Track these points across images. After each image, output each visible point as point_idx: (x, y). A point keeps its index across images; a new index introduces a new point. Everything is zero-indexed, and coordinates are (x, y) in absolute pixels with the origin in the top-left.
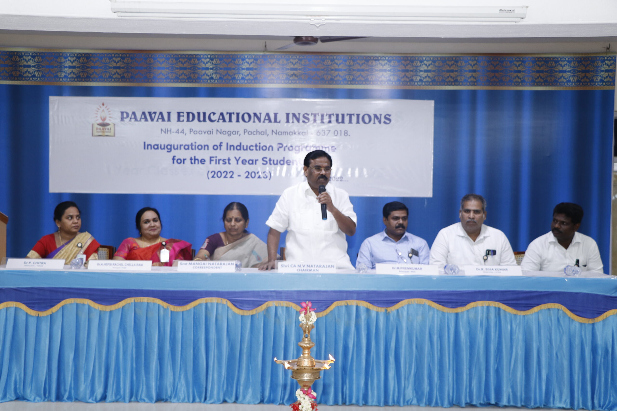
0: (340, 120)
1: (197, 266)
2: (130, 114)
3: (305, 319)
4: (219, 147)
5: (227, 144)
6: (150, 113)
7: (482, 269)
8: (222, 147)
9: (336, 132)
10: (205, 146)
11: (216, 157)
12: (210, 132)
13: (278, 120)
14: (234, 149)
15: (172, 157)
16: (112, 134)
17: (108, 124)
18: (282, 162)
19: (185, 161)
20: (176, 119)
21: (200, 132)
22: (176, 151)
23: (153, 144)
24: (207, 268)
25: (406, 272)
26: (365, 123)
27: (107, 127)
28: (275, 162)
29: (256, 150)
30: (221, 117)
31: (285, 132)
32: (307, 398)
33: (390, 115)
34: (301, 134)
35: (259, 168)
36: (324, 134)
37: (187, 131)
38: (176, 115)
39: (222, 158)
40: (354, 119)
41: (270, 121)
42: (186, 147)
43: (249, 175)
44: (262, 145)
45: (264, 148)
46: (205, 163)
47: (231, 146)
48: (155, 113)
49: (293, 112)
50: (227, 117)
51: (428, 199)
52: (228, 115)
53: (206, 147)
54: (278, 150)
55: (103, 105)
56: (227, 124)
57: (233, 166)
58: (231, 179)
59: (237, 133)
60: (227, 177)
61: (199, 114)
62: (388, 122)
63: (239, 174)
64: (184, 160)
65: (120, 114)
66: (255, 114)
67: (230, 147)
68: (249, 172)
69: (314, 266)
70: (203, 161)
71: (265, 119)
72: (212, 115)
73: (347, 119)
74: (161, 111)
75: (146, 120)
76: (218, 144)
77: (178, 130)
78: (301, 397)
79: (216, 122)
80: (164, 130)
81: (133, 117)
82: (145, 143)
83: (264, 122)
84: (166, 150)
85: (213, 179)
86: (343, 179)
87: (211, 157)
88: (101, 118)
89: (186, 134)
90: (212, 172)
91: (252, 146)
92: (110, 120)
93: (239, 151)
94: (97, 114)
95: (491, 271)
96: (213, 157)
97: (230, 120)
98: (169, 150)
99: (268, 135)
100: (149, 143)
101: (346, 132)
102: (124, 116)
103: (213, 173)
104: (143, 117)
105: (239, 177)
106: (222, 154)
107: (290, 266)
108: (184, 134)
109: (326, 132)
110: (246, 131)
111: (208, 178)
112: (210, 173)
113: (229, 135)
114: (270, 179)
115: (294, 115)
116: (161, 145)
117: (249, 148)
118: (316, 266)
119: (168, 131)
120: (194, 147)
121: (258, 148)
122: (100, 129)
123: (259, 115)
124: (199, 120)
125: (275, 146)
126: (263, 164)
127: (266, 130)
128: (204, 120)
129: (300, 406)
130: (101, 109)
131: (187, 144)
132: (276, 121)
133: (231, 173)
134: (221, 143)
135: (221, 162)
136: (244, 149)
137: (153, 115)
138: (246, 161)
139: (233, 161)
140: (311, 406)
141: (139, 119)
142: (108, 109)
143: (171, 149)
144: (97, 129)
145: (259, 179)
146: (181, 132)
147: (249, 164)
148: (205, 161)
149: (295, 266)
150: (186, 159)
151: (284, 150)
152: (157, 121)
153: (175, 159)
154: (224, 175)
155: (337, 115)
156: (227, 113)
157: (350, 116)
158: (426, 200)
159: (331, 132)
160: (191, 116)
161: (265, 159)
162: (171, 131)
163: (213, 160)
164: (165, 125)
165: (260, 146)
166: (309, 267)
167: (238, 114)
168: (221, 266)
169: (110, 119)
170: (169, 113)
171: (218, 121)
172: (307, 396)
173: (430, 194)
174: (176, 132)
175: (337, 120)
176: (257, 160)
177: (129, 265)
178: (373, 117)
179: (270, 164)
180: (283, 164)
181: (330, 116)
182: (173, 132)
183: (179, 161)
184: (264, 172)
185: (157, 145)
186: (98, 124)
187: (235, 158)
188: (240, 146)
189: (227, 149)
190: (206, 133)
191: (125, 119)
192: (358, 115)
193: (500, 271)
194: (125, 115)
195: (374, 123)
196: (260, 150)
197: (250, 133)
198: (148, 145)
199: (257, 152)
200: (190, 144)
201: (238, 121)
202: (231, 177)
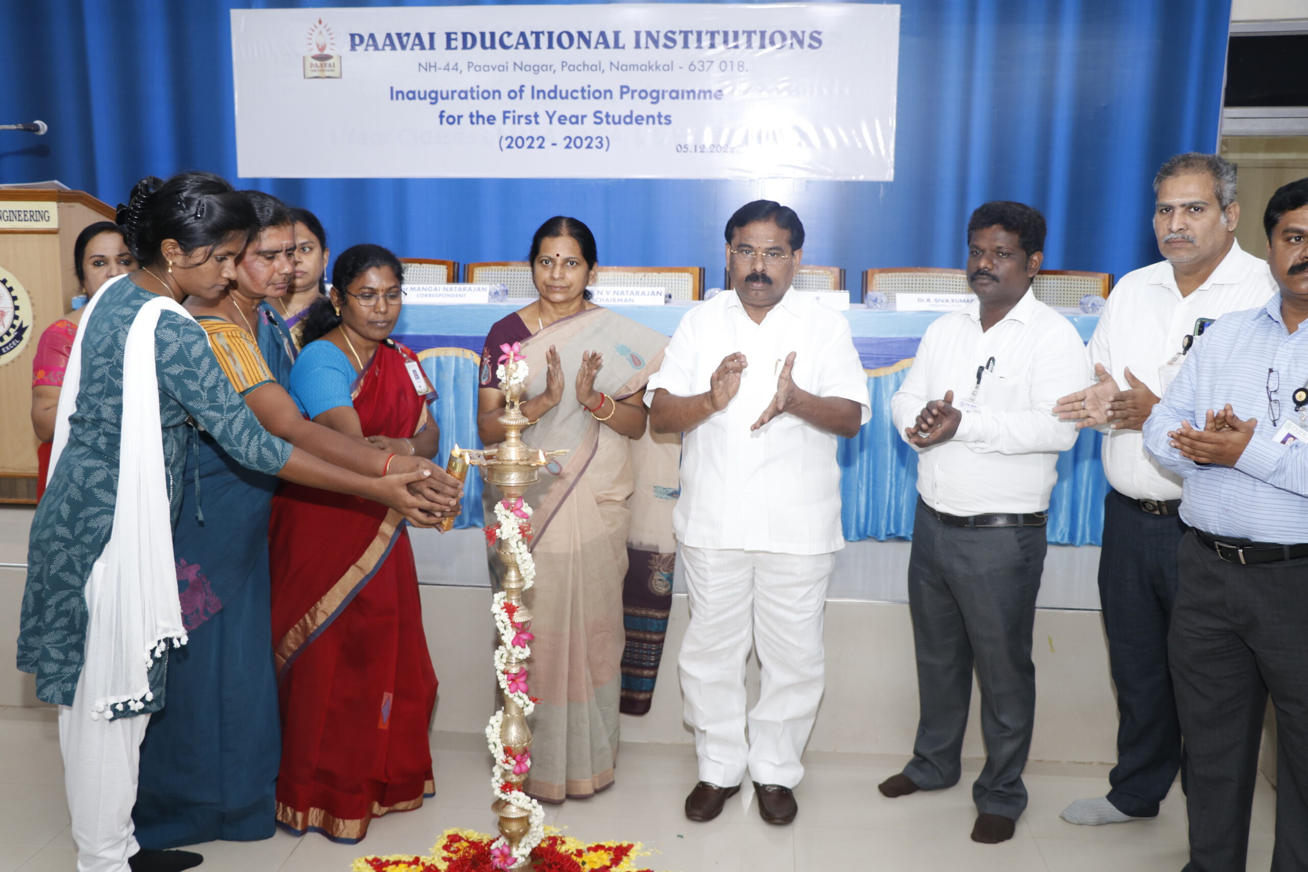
0: (731, 42)
1: (424, 292)
2: (366, 37)
4: (519, 94)
5: (533, 87)
6: (399, 35)
7: (928, 300)
8: (523, 94)
9: (723, 64)
10: (494, 92)
11: (514, 112)
12: (503, 68)
13: (621, 45)
14: (544, 97)
15: (439, 114)
16: (336, 73)
17: (328, 57)
18: (628, 120)
19: (461, 119)
20: (445, 45)
21: (486, 68)
22: (446, 101)
23: (405, 91)
24: (441, 297)
26: (774, 46)
27: (328, 62)
28: (617, 120)
29: (584, 98)
30: (521, 41)
31: (634, 66)
33: (819, 33)
34: (661, 68)
36: (701, 68)
37: (463, 66)
38: (444, 37)
39: (525, 114)
40: (756, 40)
41: (607, 46)
42: (463, 95)
43: (572, 142)
44: (592, 90)
45: (597, 94)
46: (496, 122)
47: (539, 92)
48: (408, 35)
49: (648, 29)
50: (531, 40)
51: (887, 184)
52: (534, 35)
53: (496, 93)
54: (622, 98)
55: (320, 22)
56: (532, 51)
57: (543, 128)
58: (541, 150)
59: (548, 67)
60: (533, 148)
61: (483, 35)
62: (816, 44)
63: (554, 142)
64: (459, 117)
65: (349, 38)
66: (581, 34)
67: (537, 94)
68: (570, 138)
69: (625, 293)
70: (491, 120)
71: (598, 43)
72: (506, 36)
73: (742, 40)
74: (418, 31)
75: (394, 48)
76: (517, 89)
77: (448, 65)
78: (502, 515)
79: (512, 49)
80: (425, 66)
81: (371, 42)
82: (392, 88)
83: (596, 48)
84: (429, 100)
85: (510, 150)
87: (505, 112)
88: (318, 46)
89: (461, 72)
90: (507, 139)
91: (576, 91)
92: (332, 49)
93: (554, 100)
94: (310, 39)
95: (944, 303)
96: (509, 112)
97: (538, 46)
98: (433, 101)
99: (603, 71)
100: (399, 89)
101: (741, 64)
102: (355, 40)
103: (509, 140)
104: (388, 42)
105: (554, 147)
106: (525, 106)
108: (459, 71)
109: (707, 65)
110: (564, 64)
111: (502, 149)
112: (503, 139)
113: (536, 72)
114: (607, 150)
115: (649, 34)
116: (419, 92)
117: (570, 95)
118: (629, 293)
119: (430, 67)
120: (475, 95)
121: (586, 94)
122: (317, 65)
123: (587, 35)
124: (483, 46)
125: (616, 93)
126: (596, 123)
127: (600, 63)
128: (493, 46)
129: (498, 531)
130: (317, 31)
131: (465, 89)
132: (616, 46)
133: (541, 140)
134: (522, 86)
135: (523, 120)
136: (562, 98)
137: (405, 39)
138: (566, 119)
140: (519, 531)
141: (380, 47)
142: (328, 30)
143: (436, 98)
144: (312, 65)
145: (589, 150)
146: (453, 69)
147: (572, 123)
148: (494, 119)
150: (462, 116)
151: (632, 97)
152: (412, 49)
153: (443, 116)
154: (527, 143)
155: (726, 34)
156: (532, 33)
157: (749, 34)
158: (882, 186)
159: (714, 64)
160: (469, 38)
161: (598, 115)
162: (435, 67)
163: (509, 118)
164: (427, 56)
165: (589, 91)
166: (618, 294)
167: (550, 34)
168: (464, 292)
169: (333, 47)
170: (432, 35)
171: (516, 48)
172: (512, 513)
173: (889, 175)
174: (445, 69)
175: (726, 42)
176: (585, 116)
178: (788, 35)
179: (608, 123)
180: (631, 123)
181: (713, 34)
182: (440, 69)
183: (451, 120)
184: (597, 138)
185: (413, 92)
186: (315, 57)
187: (547, 112)
188: (555, 91)
189: (533, 97)
190: (496, 69)
191: (357, 47)
192: (763, 33)
193: (960, 303)
194: (357, 40)
195: (792, 48)
196: (589, 98)
197: (572, 68)
198: (397, 93)
199: (584, 101)
200: (469, 89)
201: (550, 46)
202: (540, 147)
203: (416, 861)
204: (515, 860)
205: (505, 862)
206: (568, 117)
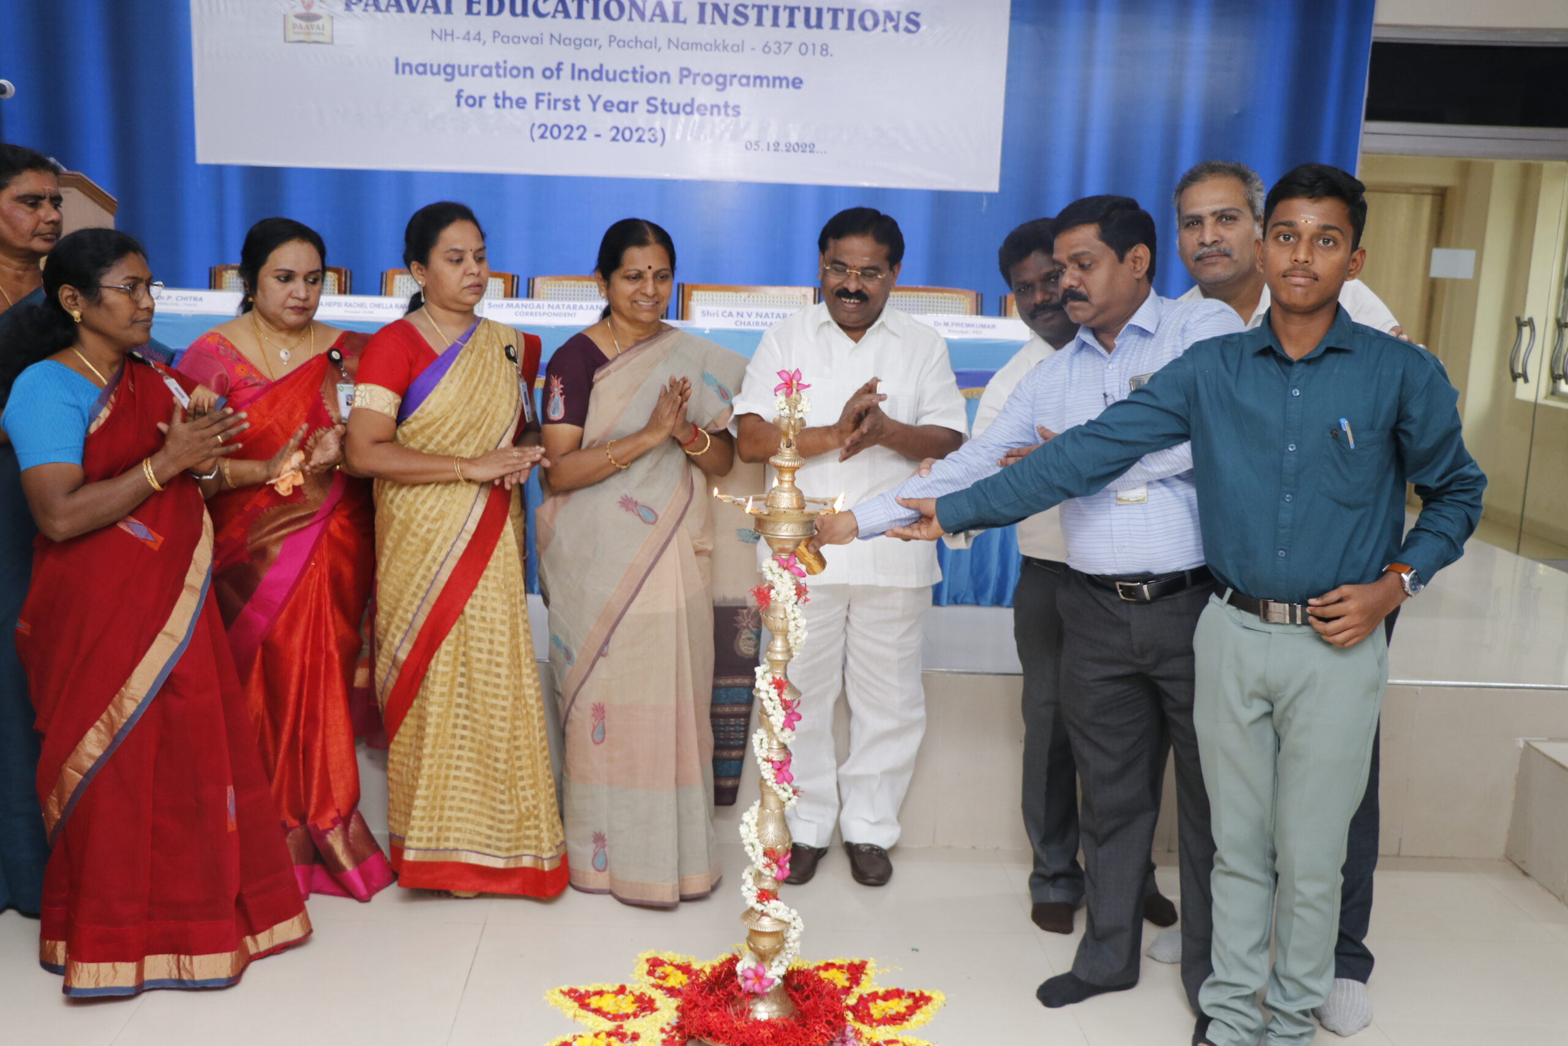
0: (813, 21)
1: (524, 310)
3: (787, 407)
4: (555, 73)
5: (573, 66)
8: (562, 73)
9: (803, 47)
10: (525, 69)
11: (549, 94)
12: (537, 40)
13: (681, 18)
14: (587, 78)
15: (455, 93)
16: (326, 38)
17: (316, 17)
18: (688, 109)
19: (484, 101)
20: (464, 9)
21: (516, 40)
22: (465, 78)
23: (414, 64)
24: (546, 316)
25: (962, 332)
26: (865, 28)
27: (316, 23)
28: (675, 109)
29: (635, 80)
30: (560, 8)
31: (697, 44)
32: (786, 574)
33: (917, 15)
34: (729, 48)
35: (640, 118)
36: (777, 51)
37: (487, 35)
39: (563, 97)
40: (843, 19)
41: (664, 19)
42: (486, 71)
43: (619, 134)
44: (646, 71)
45: (652, 77)
46: (526, 106)
47: (580, 71)
50: (572, 8)
51: (990, 195)
53: (528, 71)
54: (681, 82)
56: (573, 21)
57: (584, 115)
58: (581, 142)
59: (593, 42)
60: (572, 139)
62: (912, 28)
63: (598, 133)
64: (481, 98)
66: (633, 3)
67: (578, 73)
68: (618, 129)
69: (770, 315)
70: (521, 103)
71: (654, 15)
73: (827, 18)
75: (400, 9)
76: (554, 67)
77: (468, 33)
78: (773, 574)
79: (548, 18)
80: (439, 34)
81: (371, 2)
82: (397, 60)
84: (443, 76)
85: (543, 141)
86: (816, 149)
87: (538, 95)
88: (303, 2)
89: (484, 43)
90: (540, 127)
91: (626, 72)
92: (321, 7)
93: (599, 82)
96: (543, 94)
97: (580, 15)
98: (449, 77)
99: (660, 49)
100: (406, 61)
101: (825, 47)
103: (543, 128)
104: (393, 2)
105: (598, 138)
106: (564, 87)
107: (720, 314)
108: (482, 42)
109: (784, 47)
110: (612, 39)
111: (533, 139)
112: (535, 128)
113: (578, 47)
114: (662, 145)
115: (716, 7)
116: (431, 66)
117: (618, 77)
118: (775, 316)
119: (446, 35)
120: (501, 72)
121: (638, 77)
122: (301, 26)
123: (641, 5)
124: (513, 12)
125: (675, 76)
126: (649, 111)
127: (656, 39)
128: (525, 13)
129: (773, 592)
131: (489, 64)
132: (676, 19)
133: (582, 130)
134: (560, 64)
135: (560, 105)
136: (608, 79)
138: (613, 105)
139: (586, 104)
140: (795, 592)
141: (383, 7)
143: (453, 74)
144: (294, 26)
145: (640, 144)
146: (475, 39)
147: (619, 110)
148: (525, 102)
149: (731, 314)
150: (484, 97)
151: (694, 82)
152: (424, 12)
153: (461, 97)
154: (565, 133)
155: (808, 11)
157: (835, 12)
158: (985, 197)
159: (792, 46)
161: (652, 102)
162: (452, 35)
163: (542, 101)
164: (442, 21)
165: (642, 73)
166: (761, 317)
168: (574, 311)
169: (322, 5)
171: (554, 16)
172: (786, 571)
173: (993, 186)
174: (464, 38)
175: (807, 21)
176: (637, 103)
177: (378, 306)
178: (882, 17)
179: (664, 112)
180: (692, 113)
181: (792, 11)
182: (458, 38)
183: (471, 101)
184: (650, 130)
185: (424, 65)
187: (590, 96)
188: (600, 71)
189: (573, 77)
190: (529, 41)
191: (354, 7)
192: (851, 13)
195: (885, 30)
196: (642, 80)
197: (621, 44)
198: (404, 65)
199: (635, 84)
200: (493, 64)
201: (596, 16)
202: (581, 138)
203: (622, 990)
204: (772, 981)
205: (761, 984)
206: (616, 103)
